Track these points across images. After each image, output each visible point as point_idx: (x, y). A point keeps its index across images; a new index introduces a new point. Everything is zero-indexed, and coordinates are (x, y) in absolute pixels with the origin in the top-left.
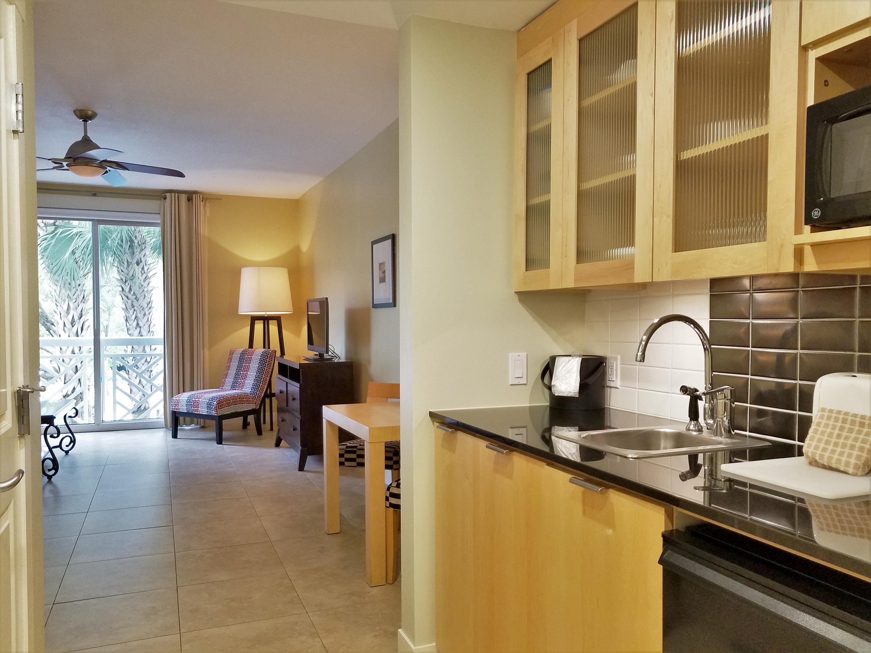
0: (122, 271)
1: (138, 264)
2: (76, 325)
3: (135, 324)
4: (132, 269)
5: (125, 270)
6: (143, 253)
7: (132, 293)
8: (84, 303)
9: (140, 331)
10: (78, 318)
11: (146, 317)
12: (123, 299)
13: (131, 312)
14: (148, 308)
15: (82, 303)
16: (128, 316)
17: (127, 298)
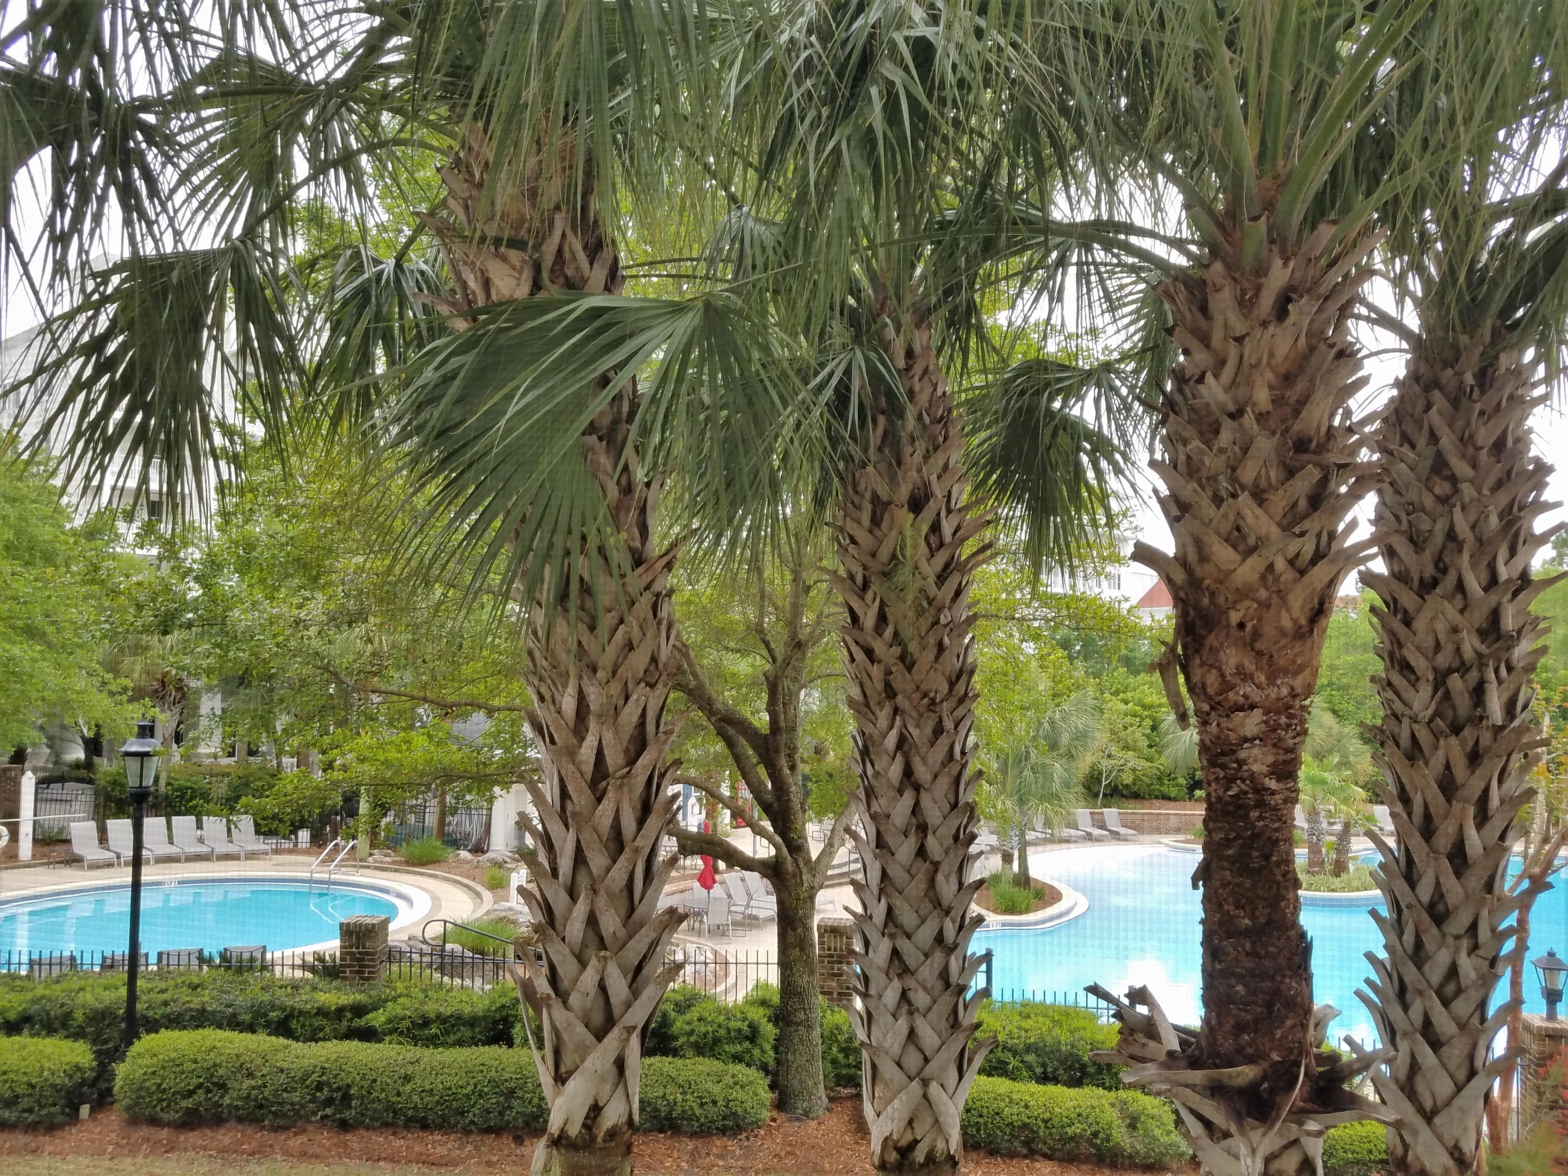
0: (853, 541)
1: (917, 504)
2: (611, 794)
3: (895, 771)
4: (891, 528)
5: (865, 539)
6: (938, 460)
7: (889, 632)
8: (652, 686)
9: (917, 805)
10: (621, 759)
11: (943, 744)
12: (853, 660)
13: (883, 716)
14: (953, 701)
15: (643, 684)
16: (871, 735)
17: (869, 653)
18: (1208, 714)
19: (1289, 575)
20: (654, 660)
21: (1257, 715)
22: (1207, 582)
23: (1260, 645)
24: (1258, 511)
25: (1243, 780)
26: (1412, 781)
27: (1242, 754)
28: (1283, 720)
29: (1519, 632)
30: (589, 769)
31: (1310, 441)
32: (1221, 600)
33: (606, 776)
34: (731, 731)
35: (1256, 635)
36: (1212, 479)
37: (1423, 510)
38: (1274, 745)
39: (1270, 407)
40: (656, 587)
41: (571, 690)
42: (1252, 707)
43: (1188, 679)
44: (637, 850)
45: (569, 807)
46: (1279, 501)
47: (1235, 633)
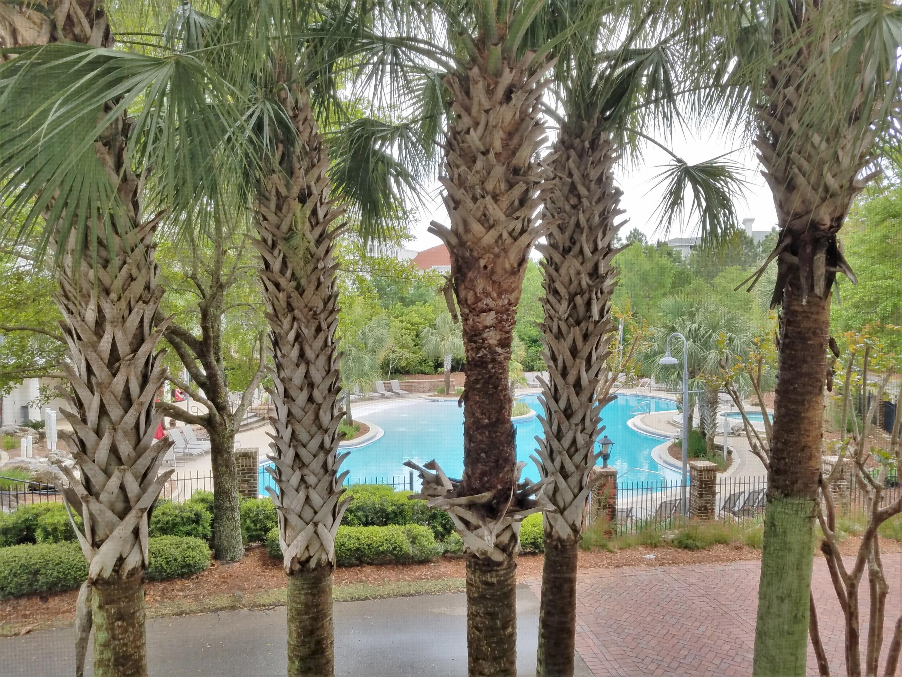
0: (265, 219)
1: (303, 199)
2: (122, 370)
3: (295, 353)
4: (288, 212)
5: (272, 218)
6: (315, 173)
7: (288, 274)
8: (147, 303)
9: (307, 372)
10: (128, 349)
11: (322, 336)
12: (267, 290)
13: (286, 322)
14: (326, 313)
15: (141, 302)
16: (279, 333)
17: (277, 285)
18: (468, 315)
19: (509, 241)
20: (147, 287)
21: (492, 314)
22: (469, 243)
23: (495, 278)
24: (495, 206)
25: (485, 349)
26: (558, 350)
27: (485, 335)
28: (505, 317)
29: (606, 274)
30: (106, 355)
31: (520, 170)
32: (475, 254)
33: (118, 359)
34: (178, 340)
35: (493, 272)
36: (472, 187)
37: (565, 212)
38: (501, 330)
39: (501, 150)
40: (147, 242)
41: (92, 305)
42: (490, 310)
43: (458, 296)
44: (142, 404)
45: (94, 380)
46: (505, 201)
47: (482, 271)
